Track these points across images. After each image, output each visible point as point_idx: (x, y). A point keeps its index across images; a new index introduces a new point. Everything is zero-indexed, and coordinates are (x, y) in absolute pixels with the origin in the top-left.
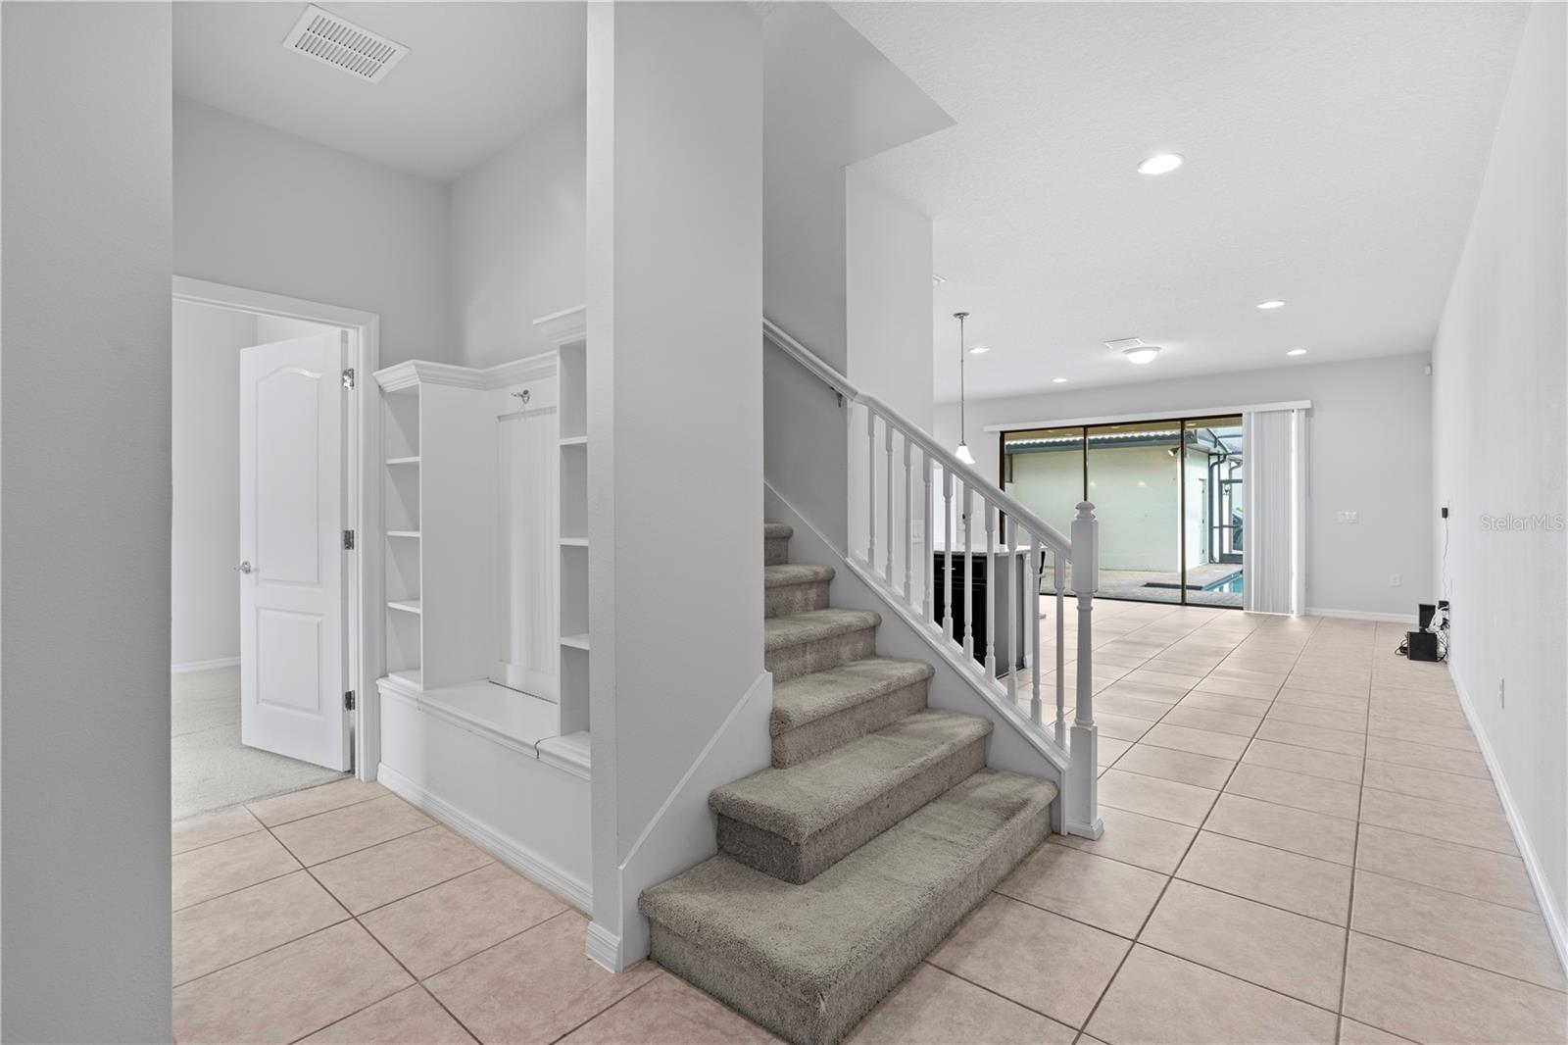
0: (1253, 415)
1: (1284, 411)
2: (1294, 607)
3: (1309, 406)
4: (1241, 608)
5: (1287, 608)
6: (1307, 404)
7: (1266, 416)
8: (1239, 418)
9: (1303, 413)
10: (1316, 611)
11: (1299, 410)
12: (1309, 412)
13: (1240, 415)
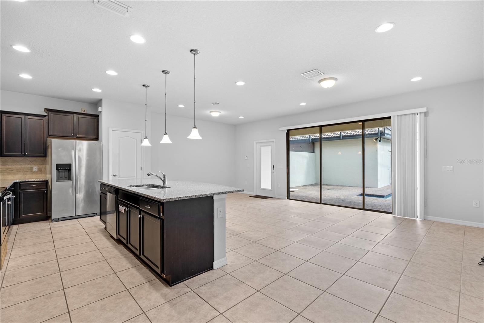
0: (396, 117)
1: (413, 114)
2: (418, 214)
3: (426, 111)
4: (391, 213)
5: (414, 215)
6: (425, 110)
7: (403, 117)
8: (389, 120)
9: (423, 115)
10: (430, 218)
11: (420, 113)
12: (426, 114)
13: (390, 118)
